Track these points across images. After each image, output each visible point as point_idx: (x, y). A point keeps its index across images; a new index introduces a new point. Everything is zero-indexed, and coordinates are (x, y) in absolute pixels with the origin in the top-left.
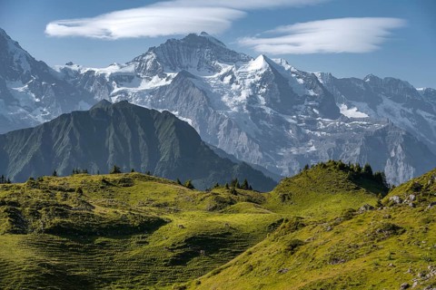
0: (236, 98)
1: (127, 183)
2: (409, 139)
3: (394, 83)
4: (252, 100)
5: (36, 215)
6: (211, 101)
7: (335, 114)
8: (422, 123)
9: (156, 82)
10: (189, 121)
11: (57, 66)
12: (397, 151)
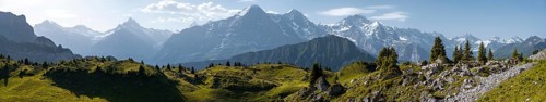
0: (369, 34)
1: (280, 68)
2: (418, 47)
3: (415, 30)
4: (373, 35)
5: (225, 81)
6: (361, 35)
7: (398, 39)
8: (423, 43)
9: (345, 29)
10: (354, 41)
11: (317, 24)
12: (415, 50)
